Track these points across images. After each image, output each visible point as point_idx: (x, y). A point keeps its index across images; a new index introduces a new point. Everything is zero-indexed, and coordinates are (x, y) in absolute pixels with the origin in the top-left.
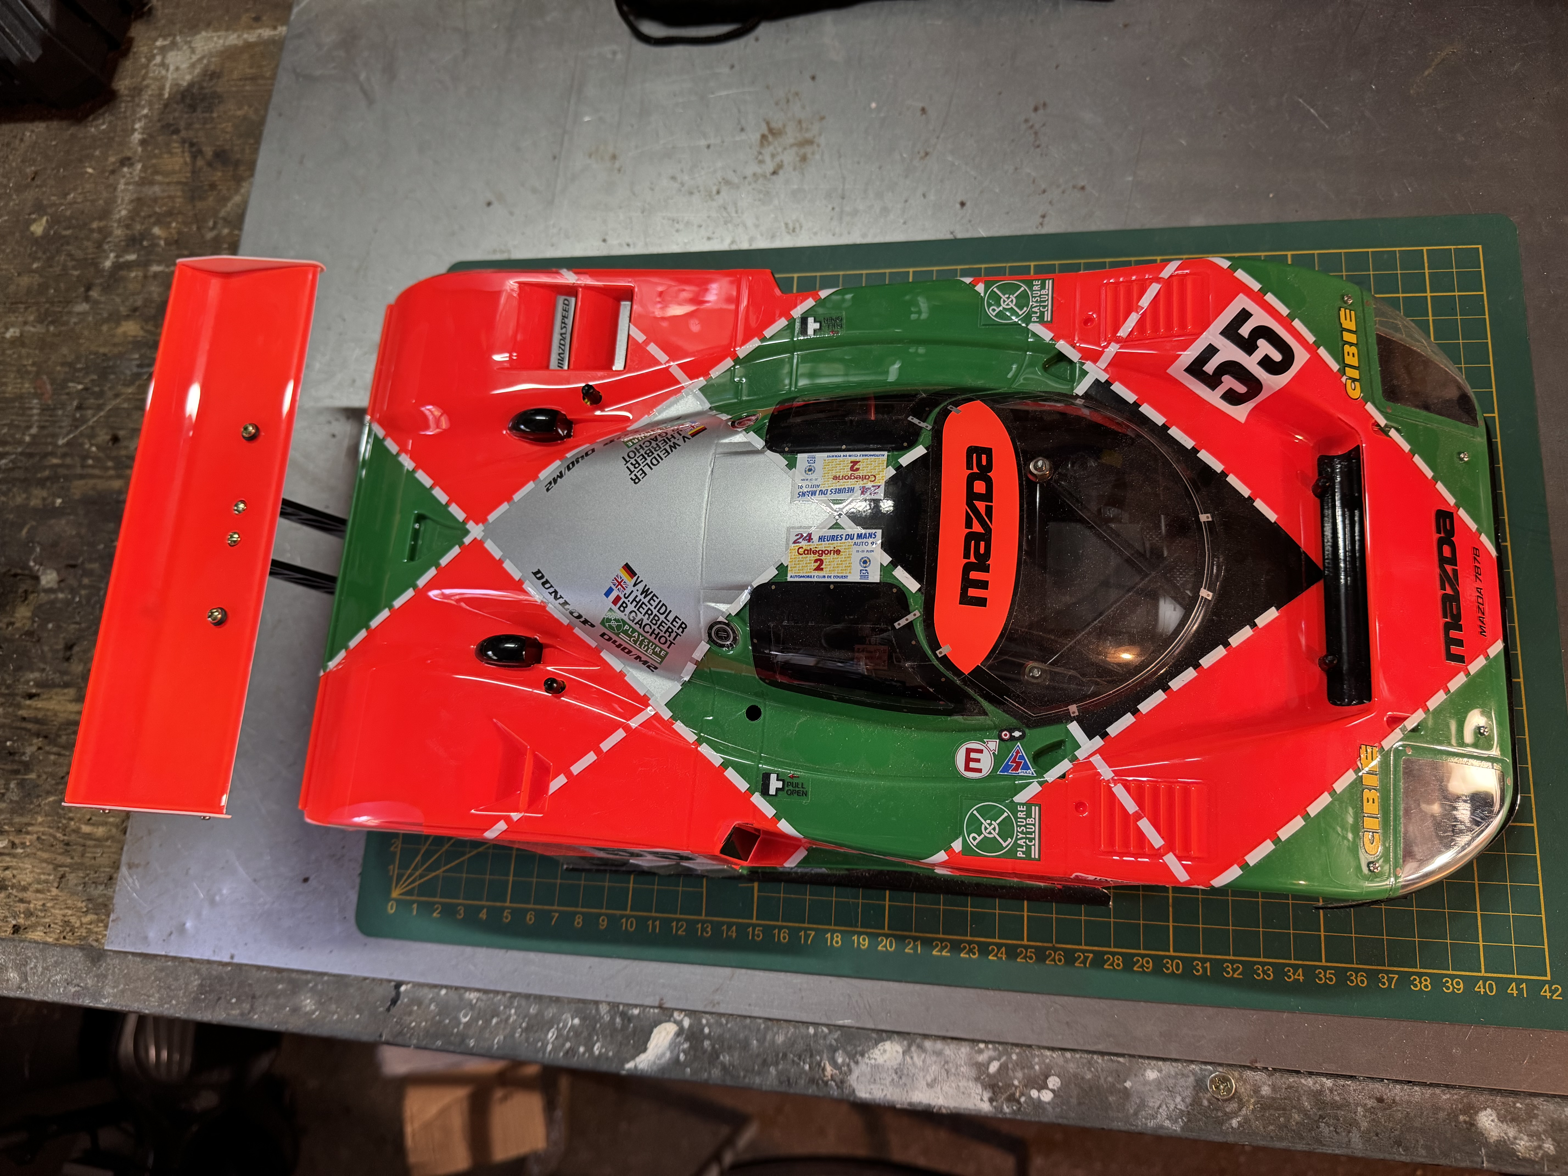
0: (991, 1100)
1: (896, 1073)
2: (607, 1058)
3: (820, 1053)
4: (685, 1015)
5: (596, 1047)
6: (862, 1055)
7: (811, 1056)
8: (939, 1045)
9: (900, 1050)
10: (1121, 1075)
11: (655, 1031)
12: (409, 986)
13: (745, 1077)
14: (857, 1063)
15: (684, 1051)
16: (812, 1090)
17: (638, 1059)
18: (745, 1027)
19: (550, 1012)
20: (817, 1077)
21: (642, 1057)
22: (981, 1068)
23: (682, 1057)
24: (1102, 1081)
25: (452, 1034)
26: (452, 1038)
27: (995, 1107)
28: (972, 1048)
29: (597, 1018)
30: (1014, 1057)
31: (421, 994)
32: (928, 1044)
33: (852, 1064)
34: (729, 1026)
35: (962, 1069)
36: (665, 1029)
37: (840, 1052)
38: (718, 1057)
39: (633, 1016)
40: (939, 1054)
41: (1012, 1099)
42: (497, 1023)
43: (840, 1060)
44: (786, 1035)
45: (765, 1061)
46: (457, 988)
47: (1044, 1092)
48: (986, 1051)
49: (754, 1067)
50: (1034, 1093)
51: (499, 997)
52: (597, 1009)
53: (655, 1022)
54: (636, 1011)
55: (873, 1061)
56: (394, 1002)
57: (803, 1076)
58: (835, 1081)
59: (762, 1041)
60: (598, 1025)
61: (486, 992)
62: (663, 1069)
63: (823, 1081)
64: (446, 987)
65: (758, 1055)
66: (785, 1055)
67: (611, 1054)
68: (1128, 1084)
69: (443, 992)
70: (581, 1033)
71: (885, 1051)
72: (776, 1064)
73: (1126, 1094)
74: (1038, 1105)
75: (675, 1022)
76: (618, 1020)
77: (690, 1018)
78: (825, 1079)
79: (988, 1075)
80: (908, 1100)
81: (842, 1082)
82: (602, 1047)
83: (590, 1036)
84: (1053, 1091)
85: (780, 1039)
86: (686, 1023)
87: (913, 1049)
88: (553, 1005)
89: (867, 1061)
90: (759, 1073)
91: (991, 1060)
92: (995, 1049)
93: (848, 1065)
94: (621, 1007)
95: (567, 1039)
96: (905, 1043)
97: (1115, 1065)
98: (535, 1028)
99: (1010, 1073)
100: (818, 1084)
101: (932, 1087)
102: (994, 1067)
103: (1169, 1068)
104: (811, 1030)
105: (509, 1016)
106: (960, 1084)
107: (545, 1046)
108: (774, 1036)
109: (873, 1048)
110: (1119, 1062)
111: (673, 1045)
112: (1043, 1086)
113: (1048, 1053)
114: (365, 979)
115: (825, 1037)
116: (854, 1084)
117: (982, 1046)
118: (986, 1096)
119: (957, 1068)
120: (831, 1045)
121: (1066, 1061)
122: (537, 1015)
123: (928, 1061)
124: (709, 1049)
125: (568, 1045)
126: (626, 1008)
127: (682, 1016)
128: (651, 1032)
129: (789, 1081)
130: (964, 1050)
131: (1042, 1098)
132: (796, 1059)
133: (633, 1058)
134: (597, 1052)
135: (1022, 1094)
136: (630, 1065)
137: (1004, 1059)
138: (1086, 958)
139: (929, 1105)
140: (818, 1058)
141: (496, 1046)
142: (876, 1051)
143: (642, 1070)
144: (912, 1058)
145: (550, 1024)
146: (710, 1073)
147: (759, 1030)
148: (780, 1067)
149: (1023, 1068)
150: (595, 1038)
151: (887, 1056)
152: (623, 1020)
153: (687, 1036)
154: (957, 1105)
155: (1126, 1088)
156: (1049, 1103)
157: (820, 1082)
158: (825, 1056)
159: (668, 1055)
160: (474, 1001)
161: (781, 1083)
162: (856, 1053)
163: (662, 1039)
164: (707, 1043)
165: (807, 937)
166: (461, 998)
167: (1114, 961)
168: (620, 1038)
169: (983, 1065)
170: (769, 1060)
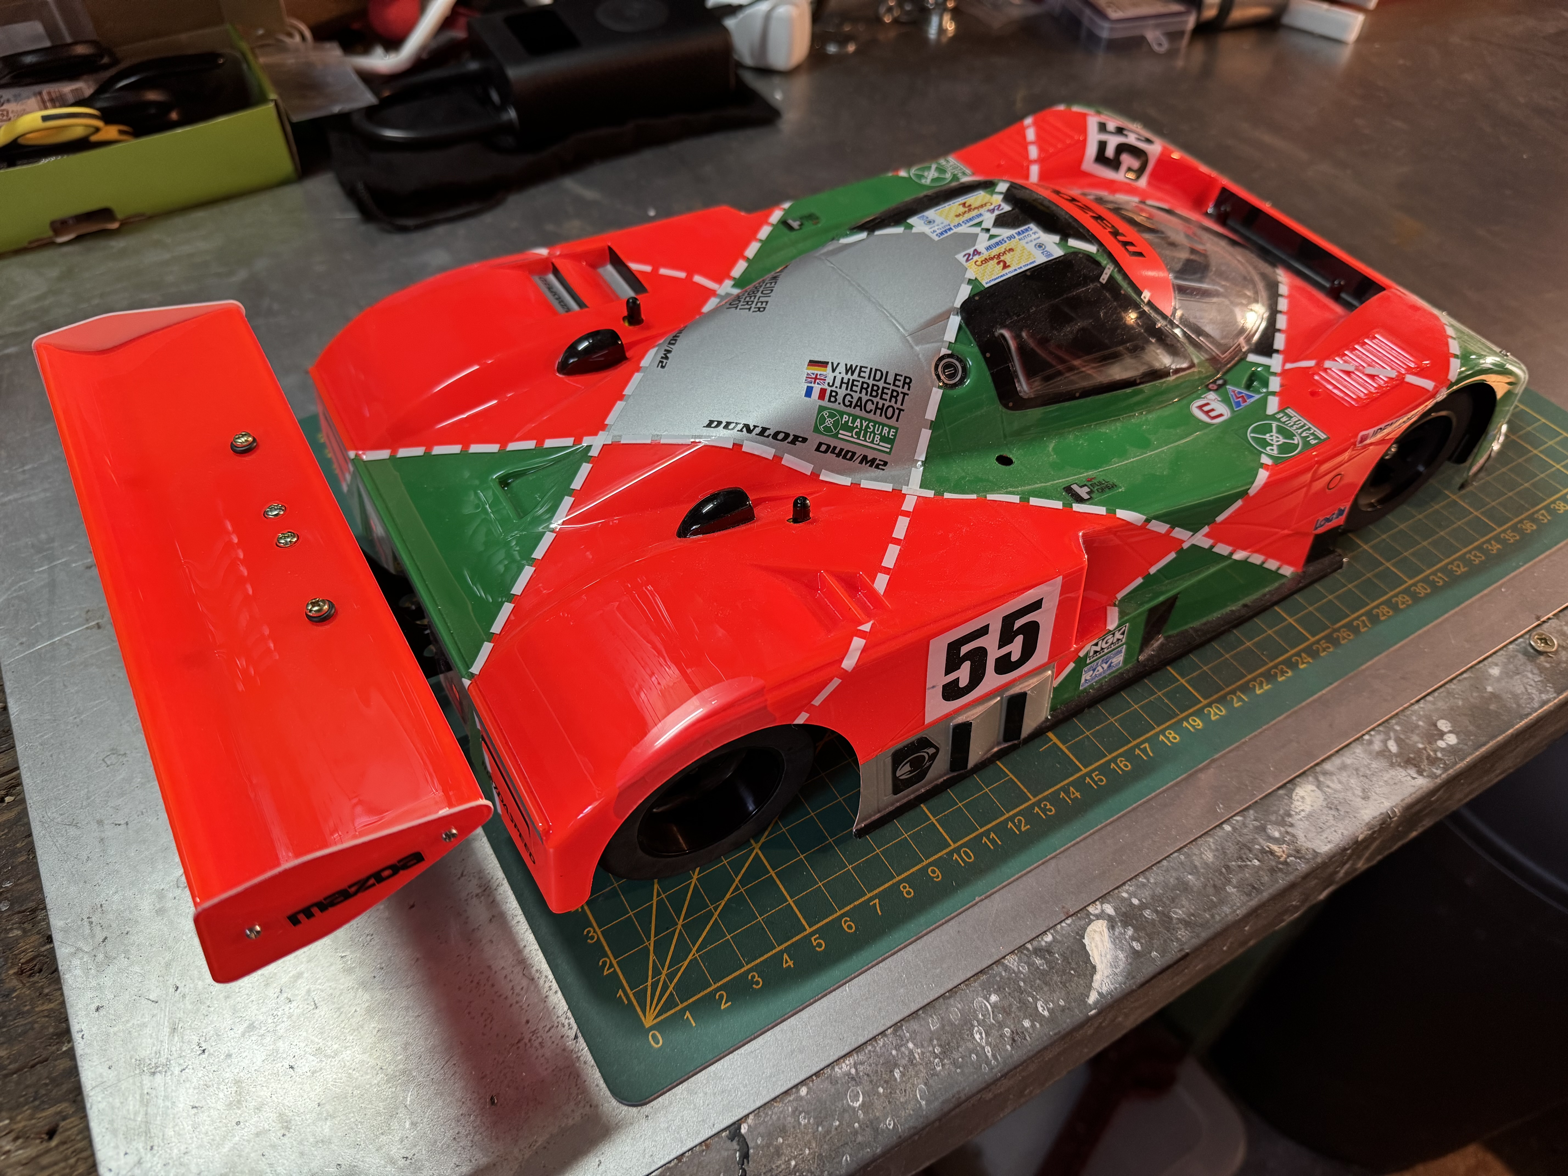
0: (1420, 772)
1: (1331, 808)
4: (1102, 903)
6: (1290, 815)
9: (1314, 788)
10: (1478, 685)
11: (1086, 941)
12: (750, 1120)
17: (1095, 985)
19: (955, 1011)
22: (1384, 753)
23: (1137, 946)
24: (1472, 700)
27: (1428, 776)
28: (1362, 744)
29: (1013, 979)
30: (1398, 728)
32: (1327, 766)
33: (1290, 830)
34: (1152, 881)
35: (1373, 766)
36: (1095, 931)
39: (1049, 944)
40: (1343, 767)
41: (1432, 761)
43: (1277, 834)
44: (1210, 849)
45: (1215, 886)
46: (817, 1074)
47: (1445, 737)
48: (1374, 739)
50: (1441, 744)
51: (881, 1043)
52: (1006, 968)
53: (1077, 933)
54: (1049, 938)
55: (1303, 814)
56: (745, 1156)
58: (1291, 856)
60: (1022, 984)
61: (858, 1049)
62: (1130, 975)
64: (802, 1083)
65: (1205, 886)
66: (1227, 867)
67: (1062, 1003)
68: (1489, 689)
69: (803, 1091)
70: (1010, 1005)
72: (1229, 881)
73: (1497, 697)
74: (1454, 750)
75: (1098, 917)
76: (1038, 961)
77: (1109, 902)
78: (1282, 859)
79: (1396, 755)
80: (1364, 823)
82: (1046, 1002)
84: (1450, 732)
85: (1209, 856)
86: (1109, 909)
87: (1322, 778)
88: (952, 1001)
89: (1298, 817)
91: (1385, 742)
92: (1379, 732)
93: (1287, 833)
94: (1029, 946)
96: (1311, 779)
97: (1466, 683)
98: (954, 1044)
99: (1407, 741)
100: (1281, 870)
101: (1369, 798)
102: (1393, 747)
103: (1500, 658)
104: (1227, 828)
105: (911, 1052)
106: (1385, 779)
107: (981, 1055)
108: (1201, 858)
109: (1292, 803)
110: (1465, 678)
111: (1116, 941)
112: (1441, 735)
113: (1416, 707)
115: (1244, 825)
116: (1309, 845)
117: (1367, 737)
118: (1412, 772)
119: (1369, 769)
120: (1256, 828)
121: (1434, 703)
122: (943, 1026)
123: (1344, 780)
125: (1007, 1031)
126: (1035, 943)
127: (1099, 907)
128: (1084, 946)
129: (1254, 888)
130: (1358, 749)
131: (1451, 743)
133: (1089, 987)
134: (1046, 1013)
135: (1435, 751)
136: (1093, 998)
137: (1392, 734)
138: (1363, 620)
139: (1382, 814)
140: (1257, 847)
142: (1297, 803)
143: (1110, 993)
144: (1328, 787)
145: (967, 1023)
146: (1178, 940)
147: (1182, 863)
148: (1234, 881)
149: (1412, 732)
151: (1308, 800)
152: (1043, 957)
153: (1121, 921)
155: (1491, 693)
156: (1458, 743)
157: (1280, 866)
158: (1261, 841)
159: (1121, 956)
160: (853, 1071)
161: (1249, 894)
162: (1283, 818)
163: (1099, 943)
165: (1144, 751)
166: (834, 1081)
167: (1382, 611)
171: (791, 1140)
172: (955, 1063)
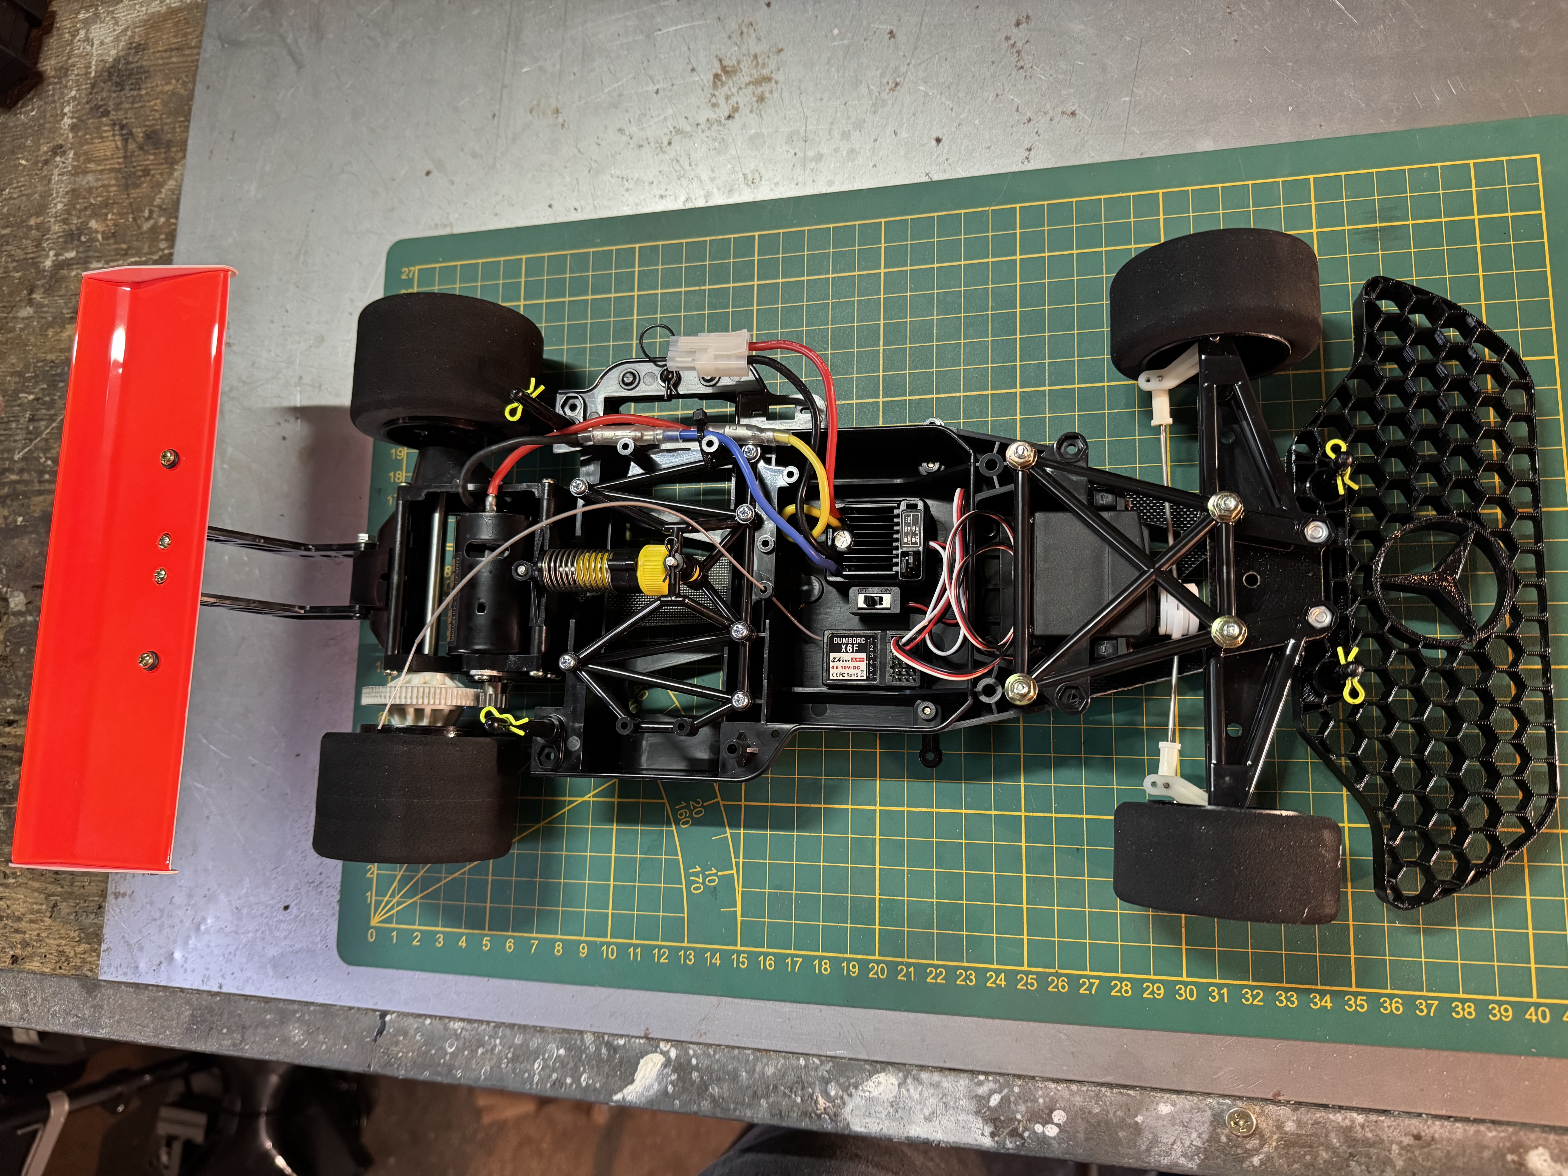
0: (993, 1135)
1: (892, 1106)
2: (595, 1089)
3: (811, 1085)
4: (672, 1046)
5: (583, 1079)
6: (856, 1088)
7: (803, 1088)
8: (936, 1077)
9: (896, 1083)
10: (1130, 1110)
11: (642, 1062)
12: (394, 1015)
13: (735, 1109)
14: (850, 1095)
15: (672, 1083)
16: (805, 1124)
17: (625, 1091)
18: (733, 1058)
19: (536, 1042)
20: (810, 1109)
21: (630, 1088)
22: (981, 1100)
23: (670, 1088)
24: (1111, 1115)
25: (439, 1064)
26: (439, 1069)
27: (997, 1142)
28: (972, 1080)
29: (582, 1049)
30: (1016, 1089)
31: (406, 1024)
32: (924, 1076)
33: (846, 1097)
34: (717, 1057)
35: (961, 1102)
36: (652, 1060)
37: (833, 1084)
38: (707, 1089)
39: (618, 1046)
40: (937, 1086)
41: (1014, 1133)
42: (483, 1054)
43: (833, 1093)
44: (776, 1067)
45: (755, 1092)
46: (441, 1018)
47: (1049, 1126)
48: (986, 1084)
49: (744, 1100)
50: (1038, 1128)
51: (483, 1027)
52: (582, 1040)
53: (641, 1053)
54: (621, 1042)
55: (867, 1094)
56: (380, 1032)
57: (795, 1109)
58: (828, 1114)
59: (751, 1072)
60: (584, 1056)
61: (470, 1021)
62: (651, 1101)
63: (816, 1114)
64: (430, 1016)
65: (748, 1087)
66: (776, 1087)
67: (598, 1085)
68: (1139, 1119)
69: (428, 1021)
70: (568, 1063)
71: (879, 1083)
72: (767, 1097)
73: (1137, 1129)
74: (1043, 1140)
75: (662, 1053)
76: (604, 1051)
77: (677, 1049)
78: (818, 1112)
79: (989, 1108)
80: (906, 1135)
81: (836, 1115)
82: (589, 1078)
83: (576, 1067)
84: (1058, 1125)
85: (770, 1071)
86: (673, 1053)
87: (909, 1081)
88: (538, 1035)
89: (861, 1093)
90: (750, 1106)
91: (992, 1092)
92: (995, 1081)
93: (842, 1097)
94: (606, 1037)
95: (554, 1070)
96: (901, 1074)
97: (1125, 1098)
98: (521, 1059)
99: (1012, 1105)
100: (810, 1117)
101: (930, 1121)
102: (995, 1100)
103: (1183, 1102)
104: (802, 1062)
105: (495, 1045)
106: (959, 1118)
107: (531, 1077)
108: (764, 1067)
109: (867, 1080)
110: (1129, 1095)
111: (661, 1077)
112: (1048, 1121)
113: (1052, 1085)
114: (351, 1008)
115: (816, 1069)
116: (849, 1118)
117: (982, 1078)
118: (988, 1130)
119: (955, 1102)
120: (823, 1077)
121: (1072, 1094)
122: (522, 1045)
123: (926, 1094)
124: (698, 1080)
125: (555, 1076)
126: (611, 1039)
127: (668, 1047)
128: (638, 1063)
129: (781, 1114)
130: (963, 1082)
131: (1047, 1133)
132: (787, 1091)
133: (621, 1089)
134: (584, 1084)
135: (1026, 1129)
136: (618, 1097)
137: (1006, 1091)
138: (1091, 984)
139: (927, 1139)
140: (810, 1090)
141: (483, 1077)
142: (870, 1083)
143: (631, 1103)
144: (908, 1090)
145: (536, 1054)
146: (699, 1105)
147: (747, 1061)
148: (771, 1100)
149: (1025, 1102)
150: (582, 1069)
151: (881, 1089)
152: (608, 1050)
153: (674, 1066)
154: (956, 1139)
155: (1137, 1123)
156: (1054, 1138)
157: (813, 1115)
158: (817, 1088)
159: (656, 1086)
160: (459, 1031)
161: (773, 1116)
162: (849, 1085)
163: (649, 1070)
164: (695, 1075)
165: (794, 963)
166: (446, 1028)
167: (1122, 987)
168: (606, 1069)
169: (984, 1098)
170: (760, 1092)
171: (406, 1042)
172: (514, 1070)
